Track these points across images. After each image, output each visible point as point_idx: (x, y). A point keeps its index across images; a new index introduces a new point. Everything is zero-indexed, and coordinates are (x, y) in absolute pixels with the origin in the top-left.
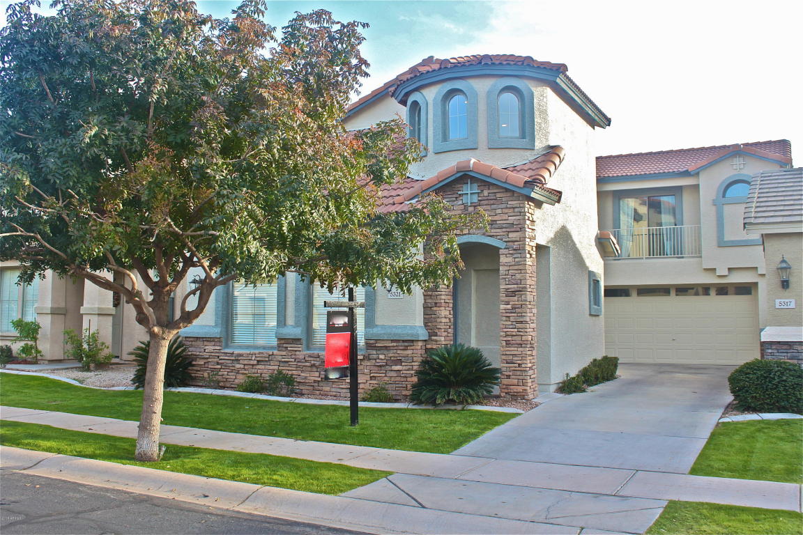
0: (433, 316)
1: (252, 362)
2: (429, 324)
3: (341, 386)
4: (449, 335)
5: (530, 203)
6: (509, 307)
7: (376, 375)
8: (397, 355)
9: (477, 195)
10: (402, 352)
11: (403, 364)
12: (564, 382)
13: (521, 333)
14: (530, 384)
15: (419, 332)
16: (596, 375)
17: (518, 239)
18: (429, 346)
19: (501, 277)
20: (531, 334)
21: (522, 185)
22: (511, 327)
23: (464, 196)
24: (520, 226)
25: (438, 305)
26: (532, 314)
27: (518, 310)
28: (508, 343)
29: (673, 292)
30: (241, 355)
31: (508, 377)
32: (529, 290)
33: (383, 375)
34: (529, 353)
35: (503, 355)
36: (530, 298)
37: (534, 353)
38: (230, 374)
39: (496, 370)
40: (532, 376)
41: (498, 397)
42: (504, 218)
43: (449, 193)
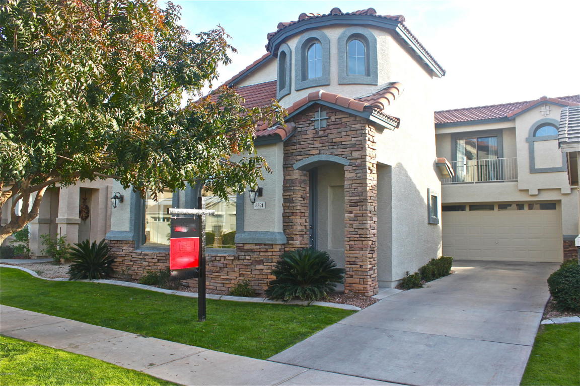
0: (290, 224)
1: (154, 260)
2: (287, 231)
3: (217, 281)
4: (304, 239)
5: (370, 127)
6: (352, 215)
7: (243, 272)
8: (259, 256)
9: (326, 121)
10: (263, 254)
11: (265, 264)
12: (404, 280)
13: (363, 239)
14: (369, 283)
15: (277, 237)
16: (433, 272)
17: (360, 157)
18: (287, 249)
19: (345, 190)
20: (371, 239)
21: (362, 110)
22: (354, 233)
23: (316, 122)
24: (361, 146)
25: (294, 214)
26: (372, 222)
27: (360, 218)
28: (351, 247)
29: (496, 208)
30: (147, 255)
31: (351, 276)
32: (369, 201)
33: (249, 273)
34: (369, 255)
35: (347, 257)
36: (370, 207)
37: (375, 256)
38: (139, 269)
39: (341, 271)
40: (372, 276)
41: (342, 293)
42: (348, 139)
43: (304, 120)
